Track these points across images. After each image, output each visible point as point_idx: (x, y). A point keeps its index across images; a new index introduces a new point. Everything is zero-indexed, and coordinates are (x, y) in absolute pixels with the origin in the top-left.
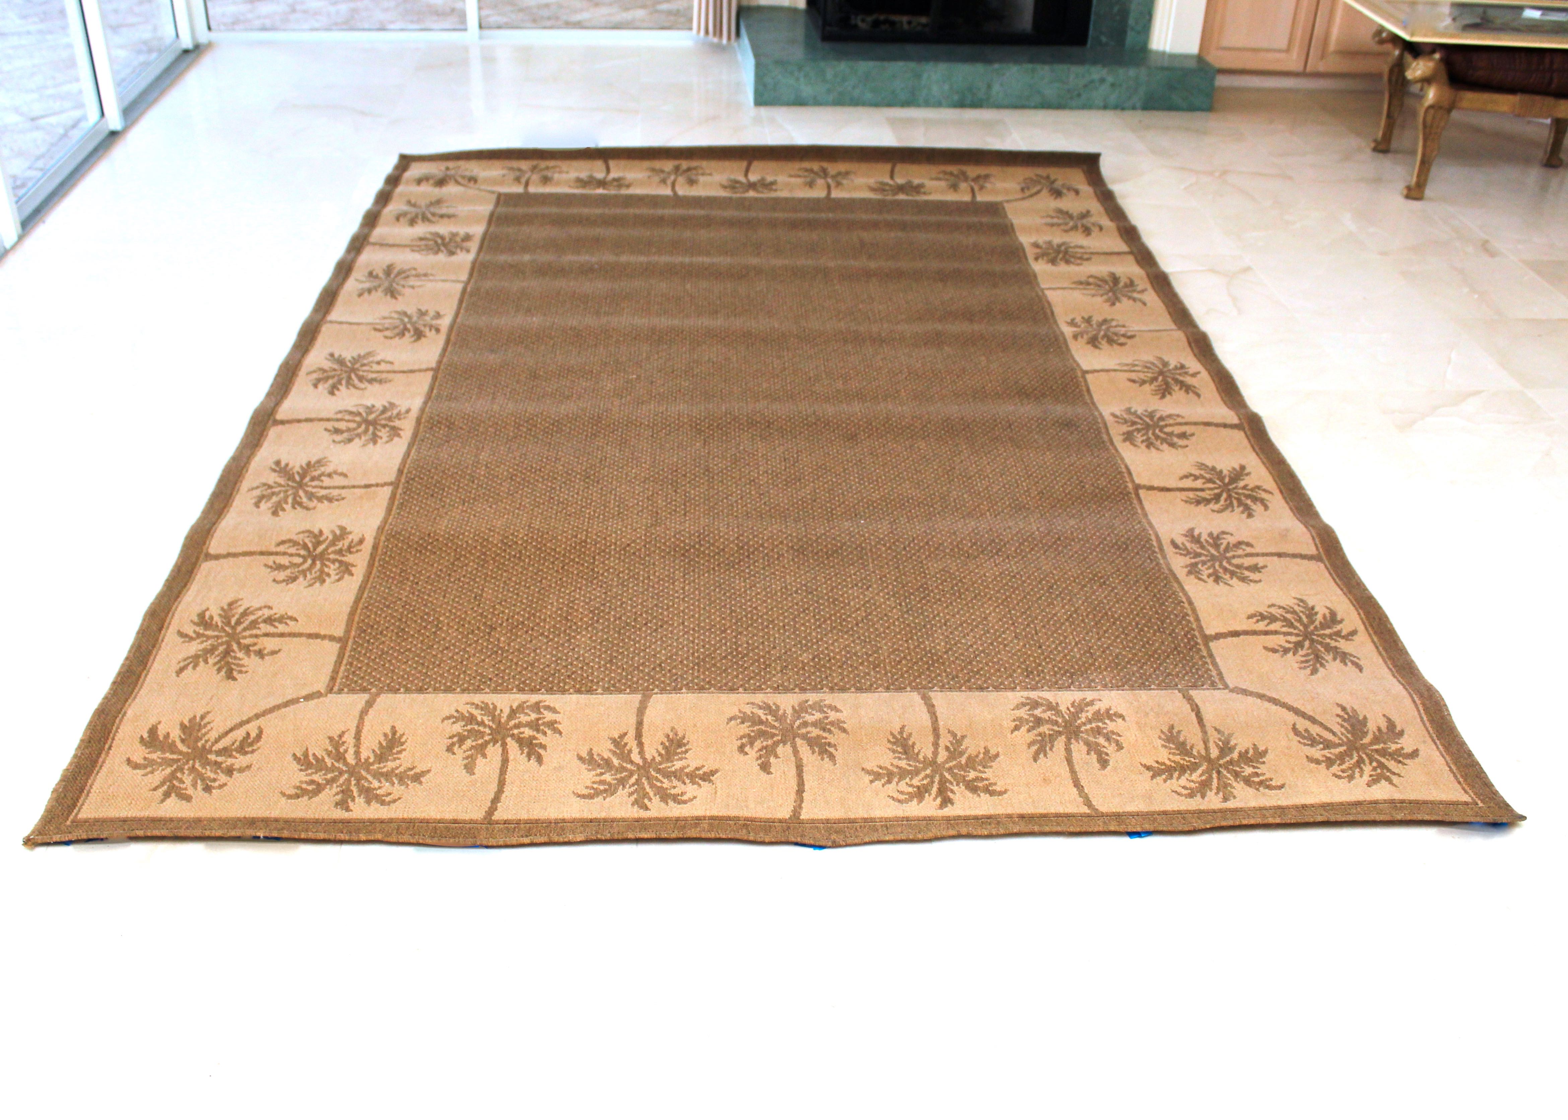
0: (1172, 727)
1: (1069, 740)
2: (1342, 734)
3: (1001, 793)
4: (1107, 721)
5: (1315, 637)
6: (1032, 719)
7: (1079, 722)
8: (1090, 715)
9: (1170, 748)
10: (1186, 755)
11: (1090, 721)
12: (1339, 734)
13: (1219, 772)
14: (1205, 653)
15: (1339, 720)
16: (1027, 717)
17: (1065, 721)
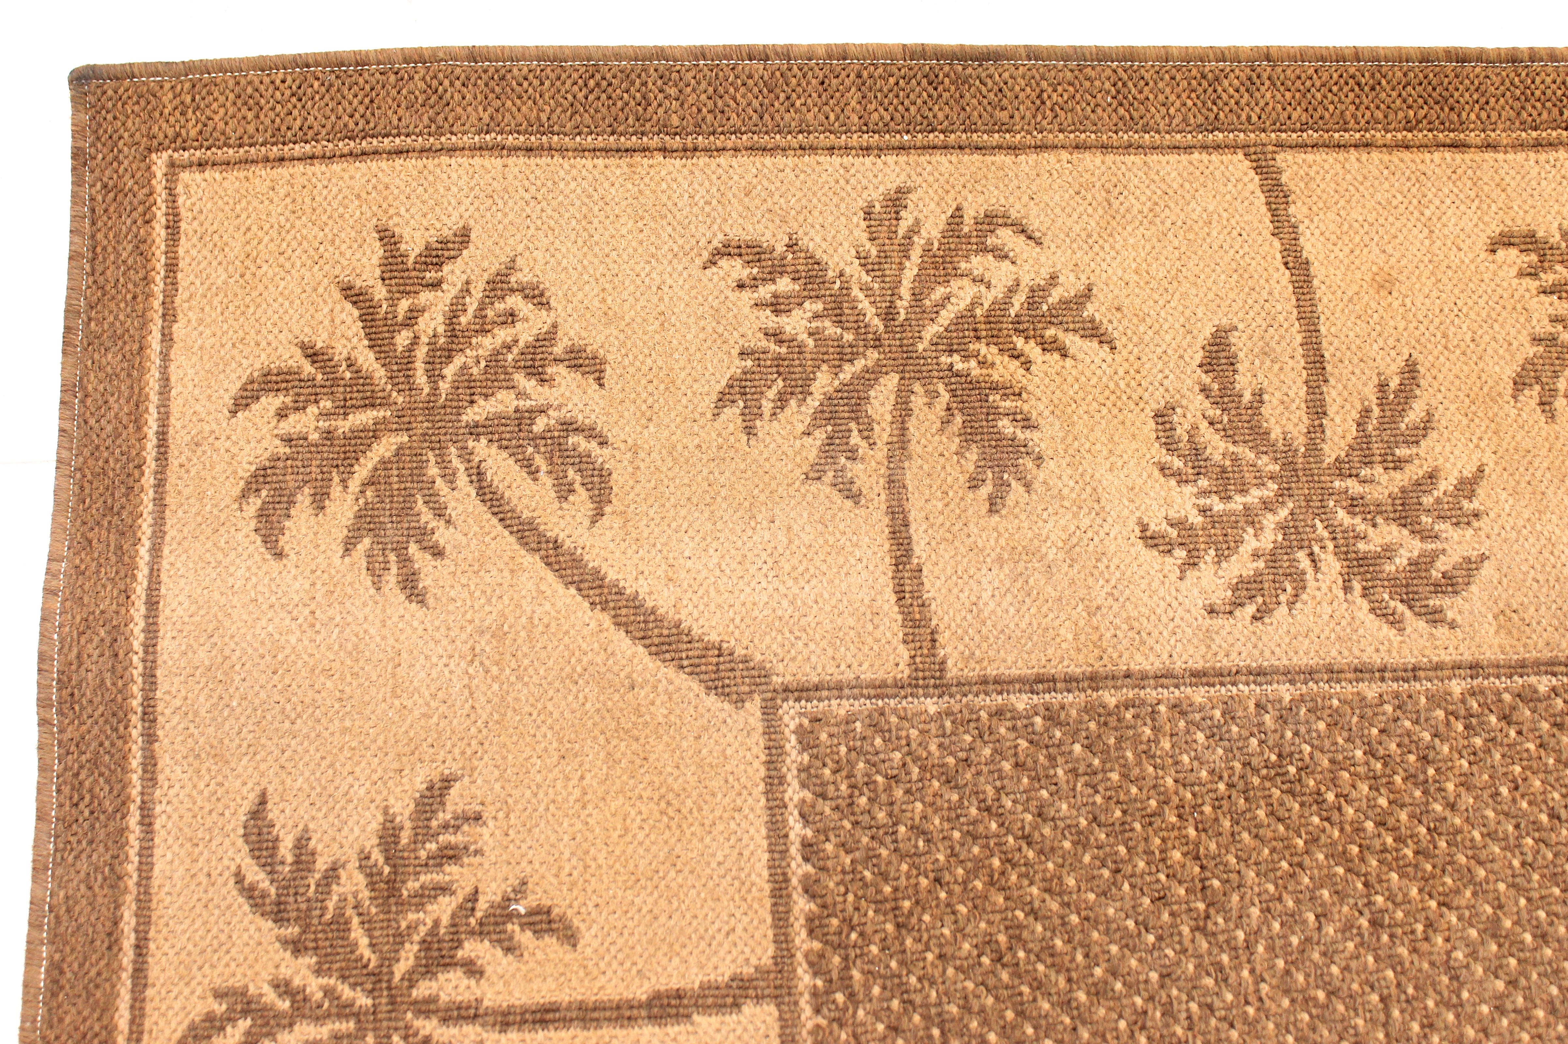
0: (994, 505)
1: (1313, 448)
2: (450, 478)
3: (1504, 241)
4: (1196, 519)
5: (364, 1001)
6: (1426, 520)
7: (1283, 513)
8: (1250, 543)
9: (1013, 416)
10: (973, 385)
11: (1250, 517)
12: (462, 479)
13: (889, 315)
14: (802, 905)
15: (443, 536)
16: (1440, 526)
17: (1322, 512)
